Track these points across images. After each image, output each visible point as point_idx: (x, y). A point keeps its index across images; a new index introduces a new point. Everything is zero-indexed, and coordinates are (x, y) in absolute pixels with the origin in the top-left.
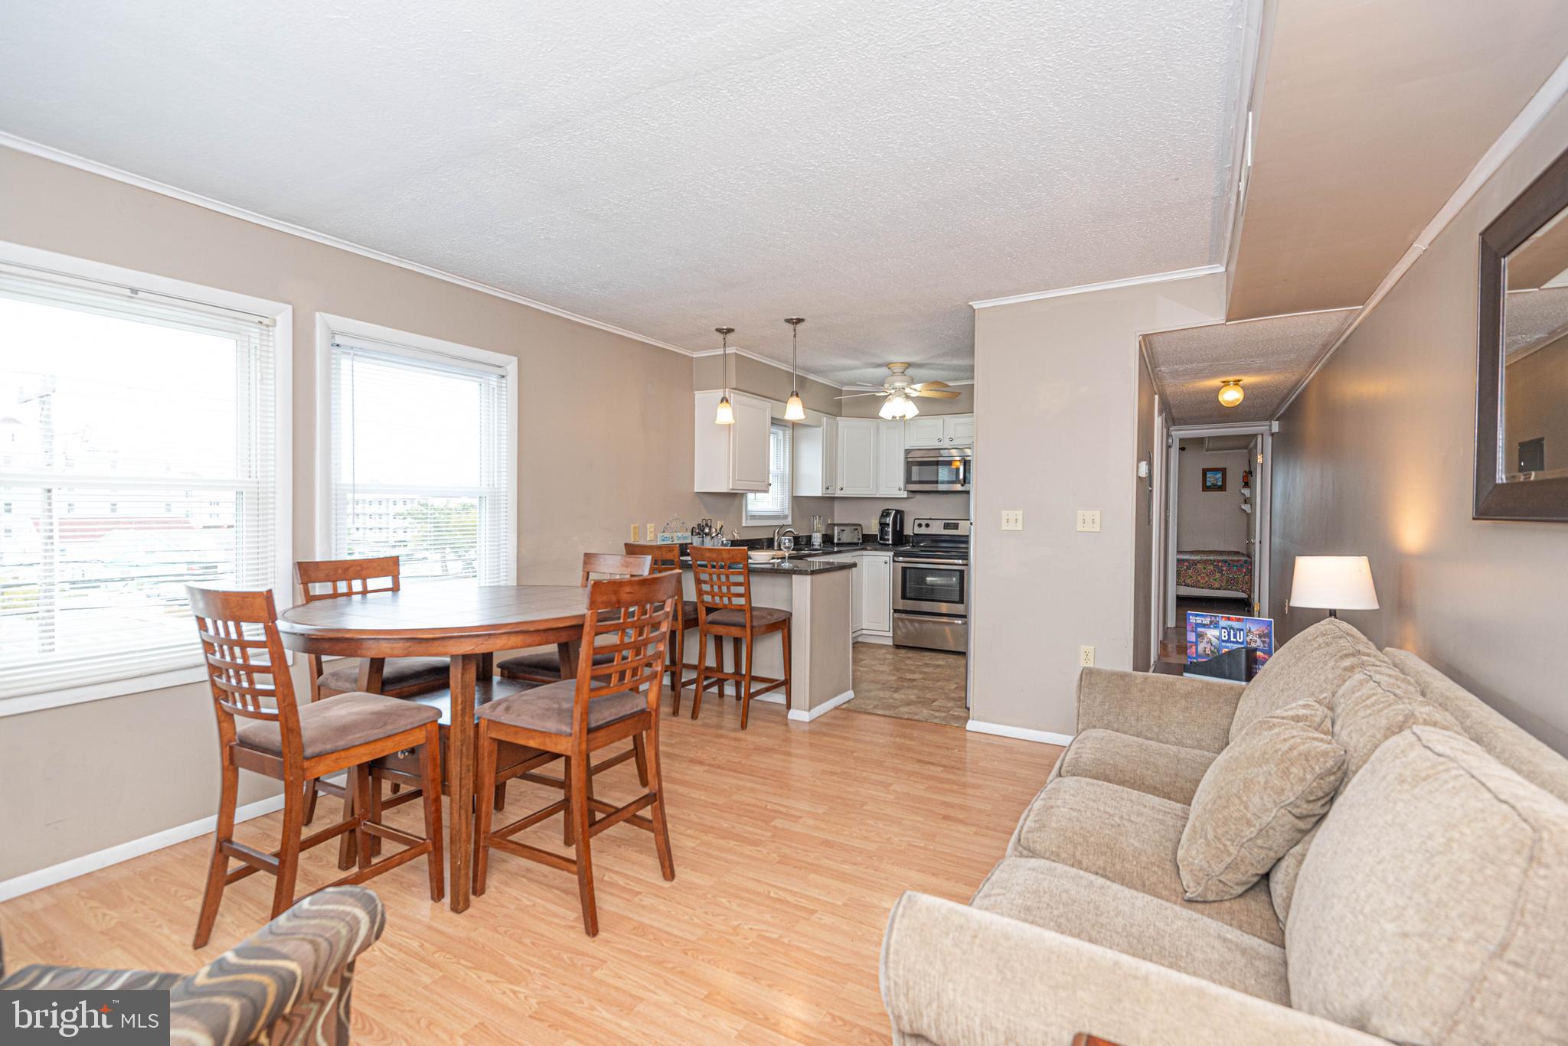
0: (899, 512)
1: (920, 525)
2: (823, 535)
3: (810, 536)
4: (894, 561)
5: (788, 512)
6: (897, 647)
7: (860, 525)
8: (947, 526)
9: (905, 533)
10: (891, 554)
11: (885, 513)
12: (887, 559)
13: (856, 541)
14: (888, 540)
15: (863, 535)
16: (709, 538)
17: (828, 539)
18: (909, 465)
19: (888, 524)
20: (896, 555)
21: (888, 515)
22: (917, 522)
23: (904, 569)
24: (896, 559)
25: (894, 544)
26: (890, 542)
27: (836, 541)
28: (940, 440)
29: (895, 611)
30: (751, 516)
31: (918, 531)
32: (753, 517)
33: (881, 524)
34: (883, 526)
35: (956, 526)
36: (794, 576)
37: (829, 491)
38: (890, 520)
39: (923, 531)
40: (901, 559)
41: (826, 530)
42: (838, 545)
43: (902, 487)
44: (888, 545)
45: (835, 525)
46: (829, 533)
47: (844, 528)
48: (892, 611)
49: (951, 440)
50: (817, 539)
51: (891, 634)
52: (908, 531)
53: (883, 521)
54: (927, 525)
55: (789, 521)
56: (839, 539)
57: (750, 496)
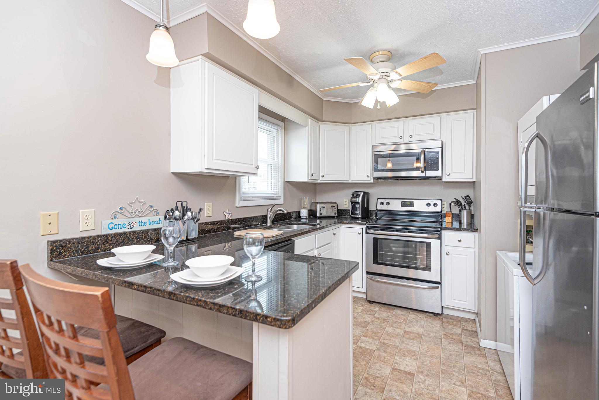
0: (365, 193)
1: (382, 203)
2: (309, 210)
3: (299, 213)
4: (367, 233)
5: (281, 193)
6: (371, 302)
7: (336, 203)
8: (403, 204)
9: (370, 209)
10: (364, 227)
11: (356, 195)
12: (361, 231)
13: (333, 215)
14: (357, 214)
15: (338, 210)
16: (180, 222)
17: (312, 214)
18: (376, 158)
19: (358, 203)
20: (367, 228)
21: (358, 196)
22: (379, 201)
23: (376, 240)
24: (368, 231)
25: (363, 218)
26: (360, 216)
27: (318, 215)
28: (401, 138)
29: (368, 273)
30: (244, 197)
31: (380, 207)
32: (248, 198)
33: (352, 203)
34: (354, 204)
35: (412, 205)
36: (255, 325)
37: (313, 178)
38: (359, 200)
39: (385, 207)
40: (372, 231)
41: (311, 207)
42: (320, 218)
43: (370, 175)
44: (358, 218)
45: (317, 203)
46: (313, 208)
47: (324, 205)
48: (365, 273)
49: (411, 137)
50: (304, 213)
51: (364, 290)
52: (372, 208)
53: (354, 200)
54: (388, 203)
55: (281, 201)
56: (321, 214)
57: (244, 180)
